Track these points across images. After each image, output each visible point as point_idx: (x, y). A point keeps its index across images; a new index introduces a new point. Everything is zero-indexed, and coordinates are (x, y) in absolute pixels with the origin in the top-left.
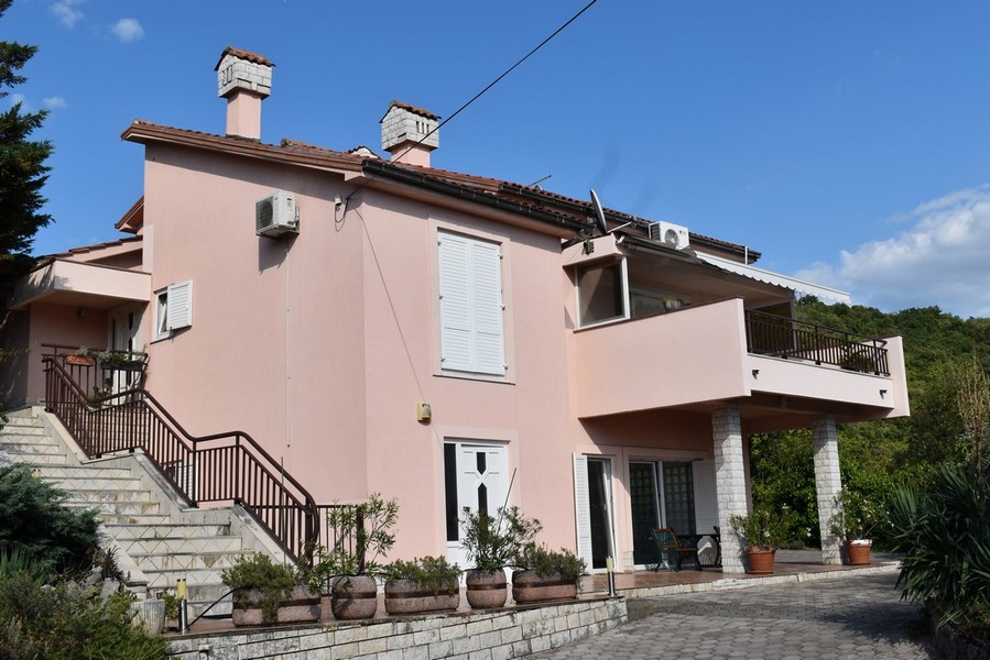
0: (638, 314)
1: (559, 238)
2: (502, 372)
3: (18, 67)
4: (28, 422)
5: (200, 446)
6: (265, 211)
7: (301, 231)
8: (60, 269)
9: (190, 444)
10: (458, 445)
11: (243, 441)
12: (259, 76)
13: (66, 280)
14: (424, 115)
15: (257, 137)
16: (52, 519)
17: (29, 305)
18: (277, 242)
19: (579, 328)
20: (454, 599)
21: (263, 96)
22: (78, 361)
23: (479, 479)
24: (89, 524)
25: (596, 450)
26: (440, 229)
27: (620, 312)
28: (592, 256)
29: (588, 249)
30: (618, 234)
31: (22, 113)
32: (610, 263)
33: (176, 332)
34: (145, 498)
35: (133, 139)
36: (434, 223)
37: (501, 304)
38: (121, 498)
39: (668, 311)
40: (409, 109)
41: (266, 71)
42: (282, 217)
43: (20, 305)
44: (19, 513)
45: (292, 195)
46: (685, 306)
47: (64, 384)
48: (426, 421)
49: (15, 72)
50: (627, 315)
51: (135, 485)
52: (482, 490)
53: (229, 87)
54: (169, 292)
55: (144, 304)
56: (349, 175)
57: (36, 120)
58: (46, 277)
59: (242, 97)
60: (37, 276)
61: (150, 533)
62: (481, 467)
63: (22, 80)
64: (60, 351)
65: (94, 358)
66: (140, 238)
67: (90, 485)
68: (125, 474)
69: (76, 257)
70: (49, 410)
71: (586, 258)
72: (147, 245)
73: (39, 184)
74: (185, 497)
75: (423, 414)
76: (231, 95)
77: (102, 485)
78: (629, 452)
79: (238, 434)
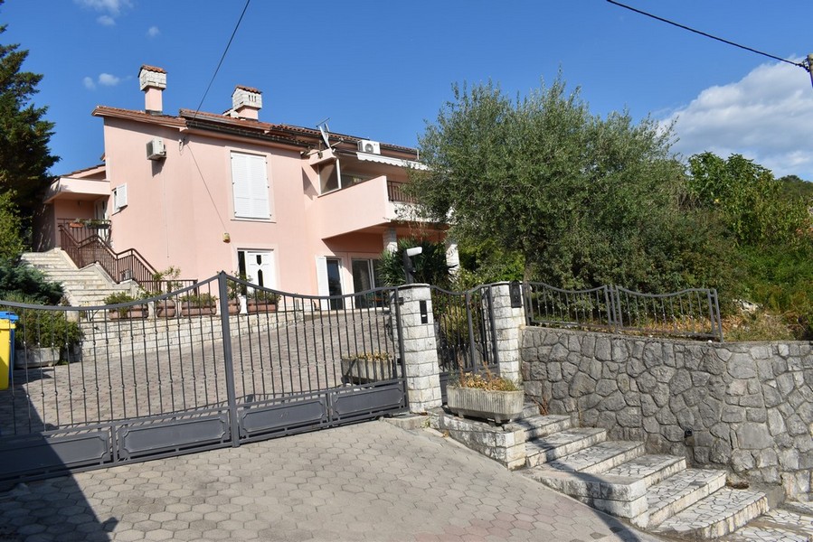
0: (344, 186)
1: (299, 152)
2: (269, 217)
3: (34, 85)
4: (53, 255)
5: (120, 257)
6: (150, 147)
7: (167, 156)
8: (63, 182)
9: (115, 256)
10: (246, 252)
11: (134, 252)
12: (160, 79)
13: (66, 186)
14: (253, 92)
15: (161, 110)
16: (39, 284)
17: (53, 200)
18: (159, 162)
19: (320, 195)
20: (213, 310)
21: (163, 89)
22: (76, 226)
23: (259, 267)
24: (59, 288)
25: (332, 254)
26: (231, 151)
27: (337, 186)
28: (323, 159)
29: (320, 155)
30: (333, 148)
31: (36, 108)
32: (331, 161)
33: (122, 208)
34: (100, 283)
35: (97, 115)
36: (228, 148)
37: (267, 185)
38: (88, 283)
39: (356, 184)
40: (244, 89)
41: (163, 76)
42: (157, 150)
43: (48, 201)
44: (23, 281)
45: (161, 139)
46: (363, 180)
47: (70, 240)
48: (227, 241)
49: (34, 88)
50: (340, 187)
51: (96, 278)
52: (260, 273)
53: (145, 86)
54: (117, 190)
55: (108, 196)
56: (182, 129)
57: (43, 111)
58: (58, 186)
59: (151, 90)
60: (54, 186)
61: (92, 293)
62: (259, 261)
63: (37, 92)
64: (66, 221)
65: (84, 224)
66: (104, 165)
67: (74, 278)
68: (91, 273)
69: (75, 176)
70: (63, 249)
71: (320, 160)
72: (107, 169)
73: (47, 141)
74: (115, 280)
75: (225, 238)
76: (146, 89)
77: (79, 278)
78: (350, 255)
79: (132, 250)
